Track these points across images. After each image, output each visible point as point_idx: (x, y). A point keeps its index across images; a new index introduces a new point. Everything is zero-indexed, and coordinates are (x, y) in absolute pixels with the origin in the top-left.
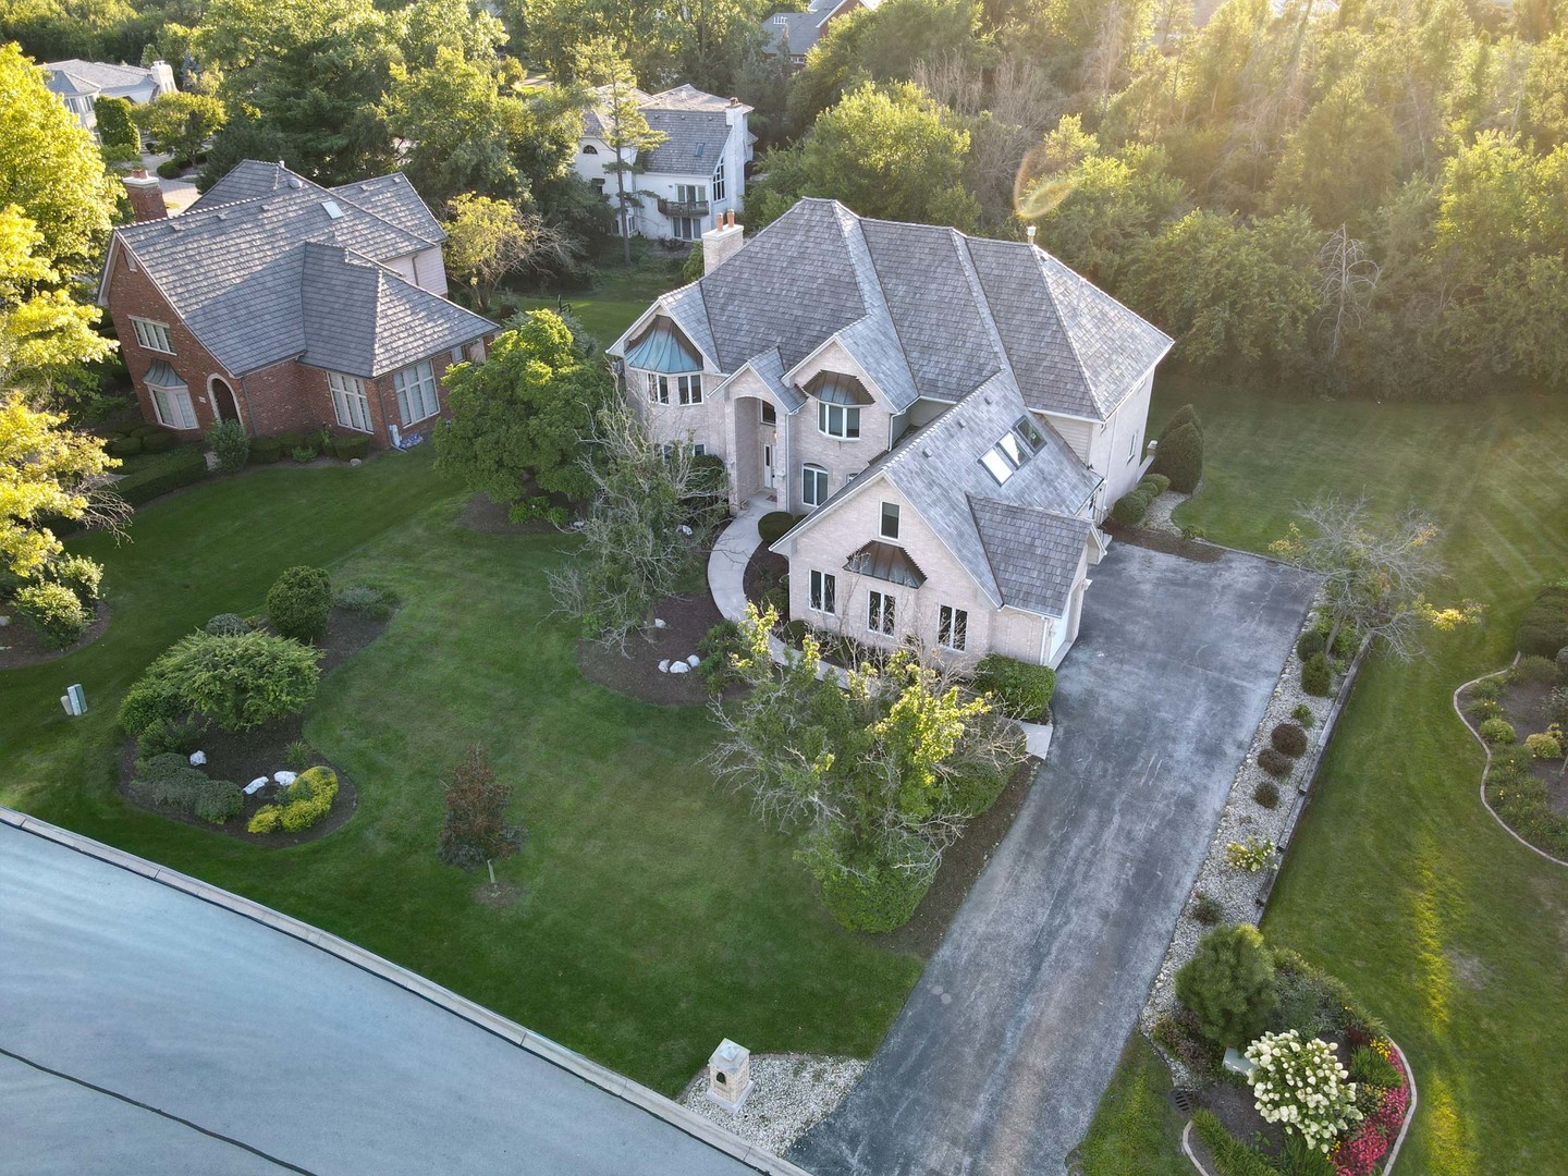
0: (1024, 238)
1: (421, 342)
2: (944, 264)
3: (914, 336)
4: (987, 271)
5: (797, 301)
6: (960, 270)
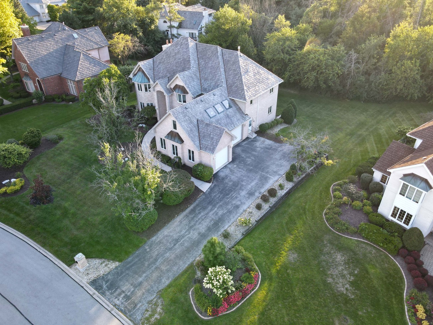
0: (237, 50)
1: (91, 72)
2: (214, 56)
3: (204, 76)
4: (226, 58)
5: (175, 65)
6: (218, 58)
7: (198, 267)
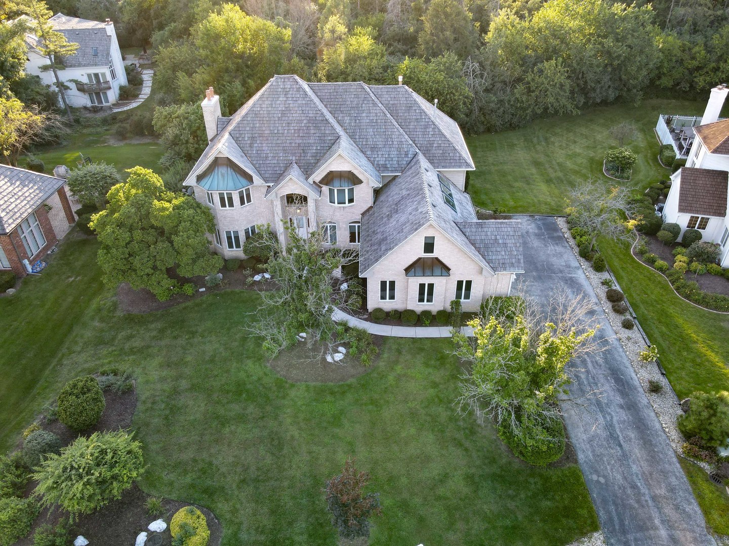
0: (397, 82)
1: (25, 202)
2: (365, 102)
3: (364, 143)
4: (387, 102)
5: (296, 135)
6: (375, 104)
7: (696, 457)
